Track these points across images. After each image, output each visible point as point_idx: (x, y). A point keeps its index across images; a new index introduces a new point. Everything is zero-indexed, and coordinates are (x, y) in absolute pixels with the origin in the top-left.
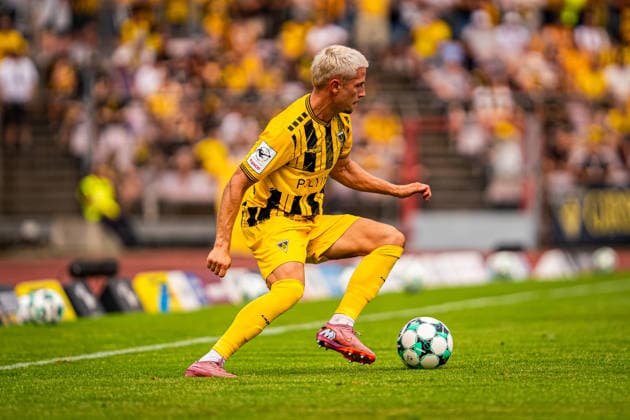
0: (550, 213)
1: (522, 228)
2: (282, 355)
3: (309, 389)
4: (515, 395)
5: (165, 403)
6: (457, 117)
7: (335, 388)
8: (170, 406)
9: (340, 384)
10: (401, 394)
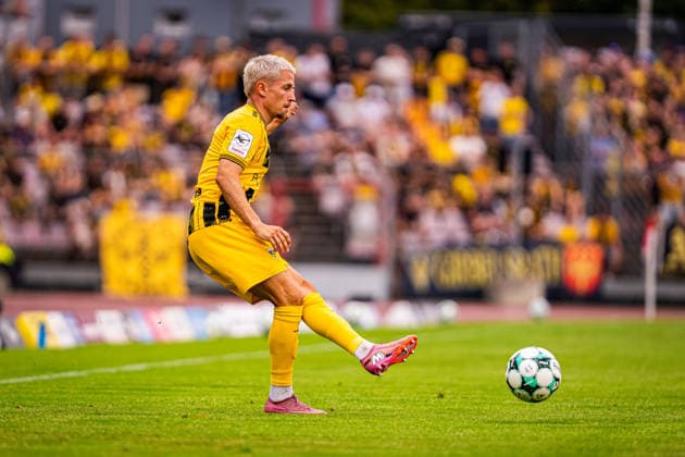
0: (401, 269)
1: (375, 281)
2: (138, 390)
3: (158, 421)
4: (342, 430)
5: (24, 429)
6: (320, 181)
7: (180, 419)
8: (28, 432)
9: (186, 416)
10: (238, 426)
